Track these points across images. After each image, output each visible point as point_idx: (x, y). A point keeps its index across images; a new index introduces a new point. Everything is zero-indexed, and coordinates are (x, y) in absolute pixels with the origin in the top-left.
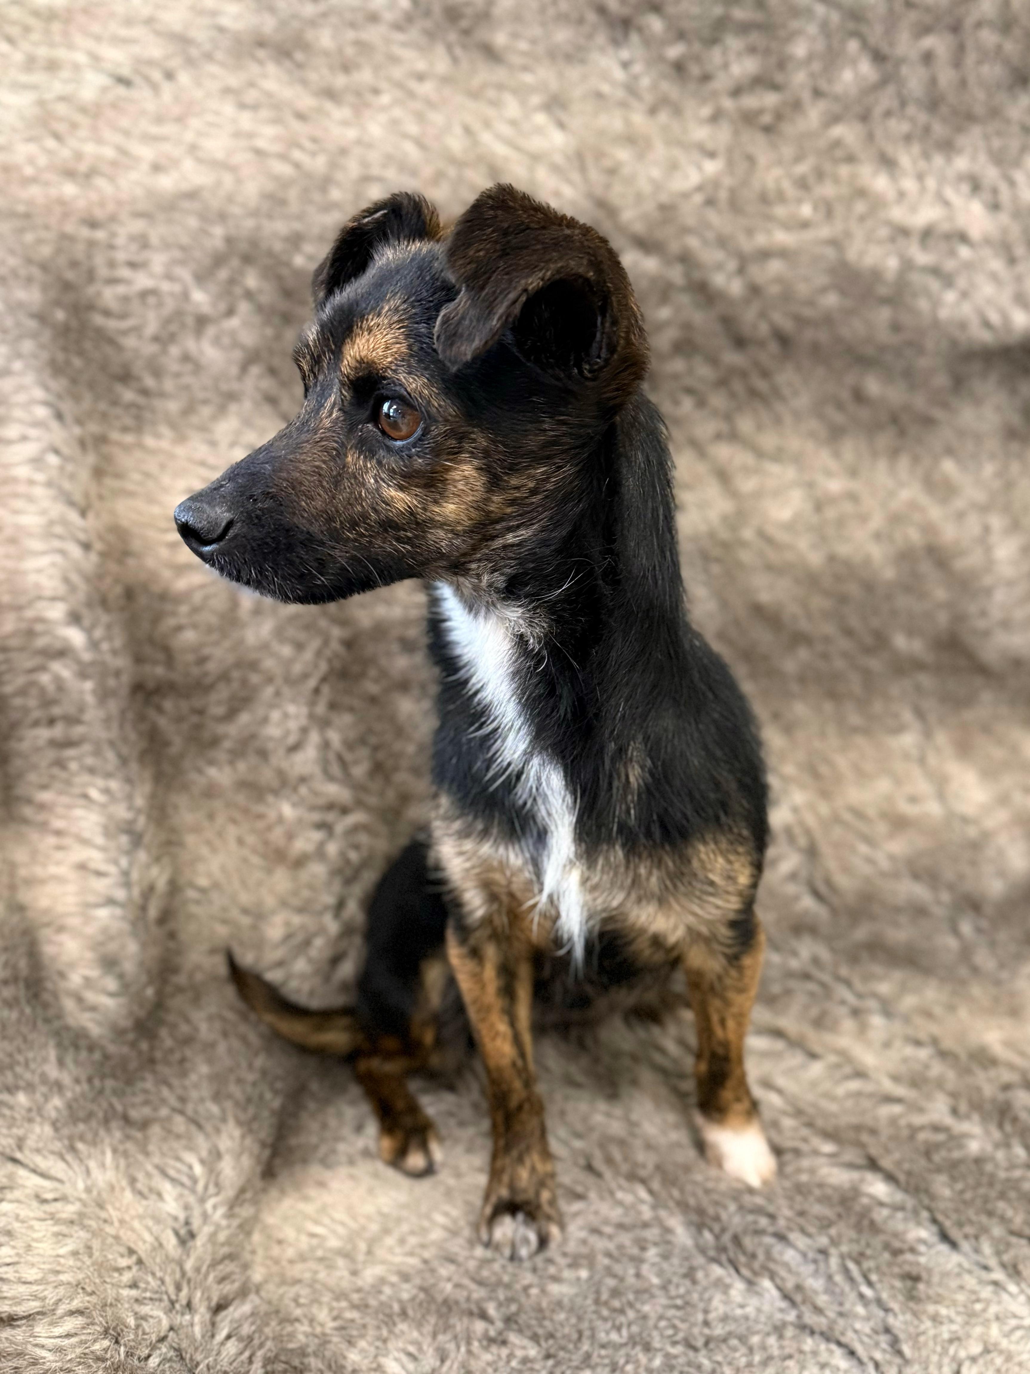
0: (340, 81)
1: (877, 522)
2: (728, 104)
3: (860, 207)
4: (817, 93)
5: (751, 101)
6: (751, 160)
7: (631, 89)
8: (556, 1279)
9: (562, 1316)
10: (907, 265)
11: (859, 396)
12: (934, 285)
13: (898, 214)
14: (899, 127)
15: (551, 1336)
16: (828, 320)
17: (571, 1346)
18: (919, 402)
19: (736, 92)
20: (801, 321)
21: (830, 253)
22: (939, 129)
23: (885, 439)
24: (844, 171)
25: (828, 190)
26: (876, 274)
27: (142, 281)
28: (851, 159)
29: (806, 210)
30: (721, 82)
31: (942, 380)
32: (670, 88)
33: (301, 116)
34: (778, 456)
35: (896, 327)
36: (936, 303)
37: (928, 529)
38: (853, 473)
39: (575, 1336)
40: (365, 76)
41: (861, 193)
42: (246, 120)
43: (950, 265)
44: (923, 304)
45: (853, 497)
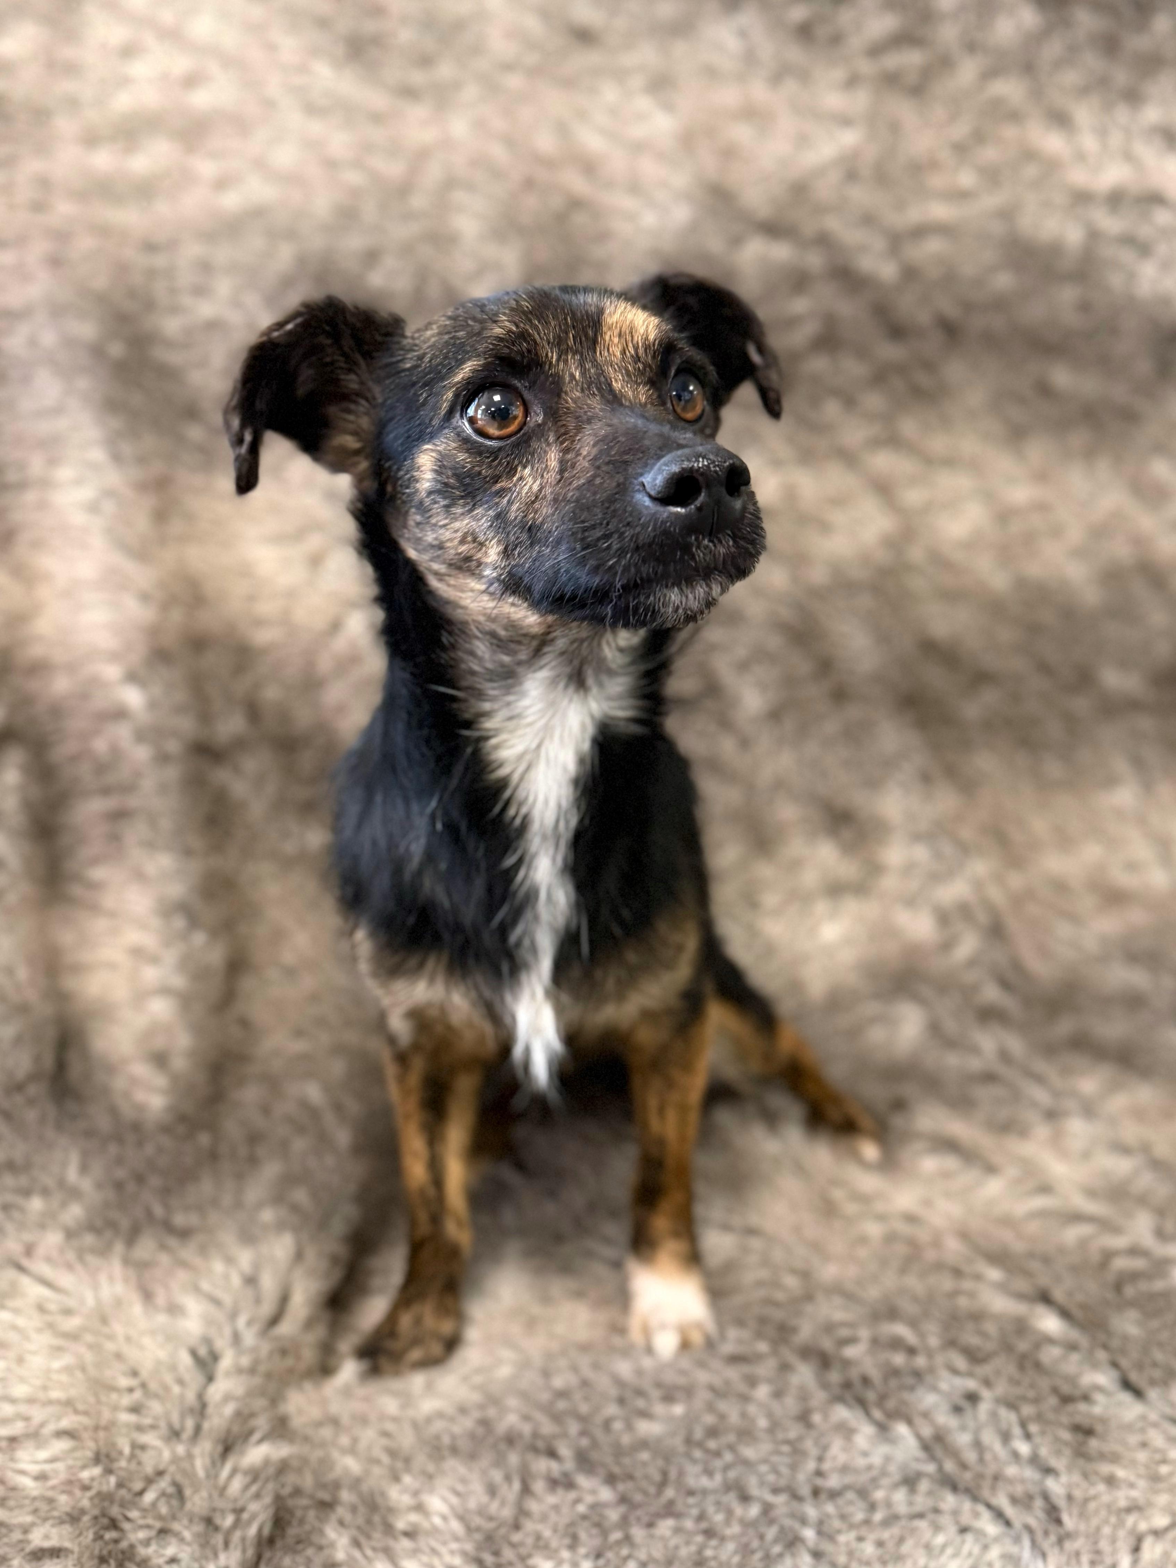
0: (417, 77)
1: (1075, 534)
2: (866, 67)
3: (1031, 171)
4: (971, 47)
5: (894, 60)
6: (895, 128)
7: (750, 58)
8: (645, 1415)
9: (645, 1456)
10: (1094, 235)
11: (1045, 390)
12: (1126, 256)
13: (1078, 177)
14: (1071, 77)
15: (630, 1477)
16: (1000, 304)
17: (652, 1490)
18: (1119, 392)
19: (875, 51)
20: (968, 307)
21: (997, 228)
22: (1121, 77)
23: (1079, 438)
24: (1009, 132)
25: (989, 154)
26: (1055, 249)
27: (206, 310)
28: (1015, 117)
29: (966, 179)
30: (856, 42)
31: (1144, 367)
32: (795, 54)
33: (377, 118)
34: (950, 462)
35: (1085, 307)
36: (1132, 276)
37: (1138, 541)
38: (1041, 477)
39: (657, 1477)
40: (445, 70)
41: (1029, 155)
42: (316, 128)
43: (1144, 231)
44: (1116, 281)
45: (1042, 507)
